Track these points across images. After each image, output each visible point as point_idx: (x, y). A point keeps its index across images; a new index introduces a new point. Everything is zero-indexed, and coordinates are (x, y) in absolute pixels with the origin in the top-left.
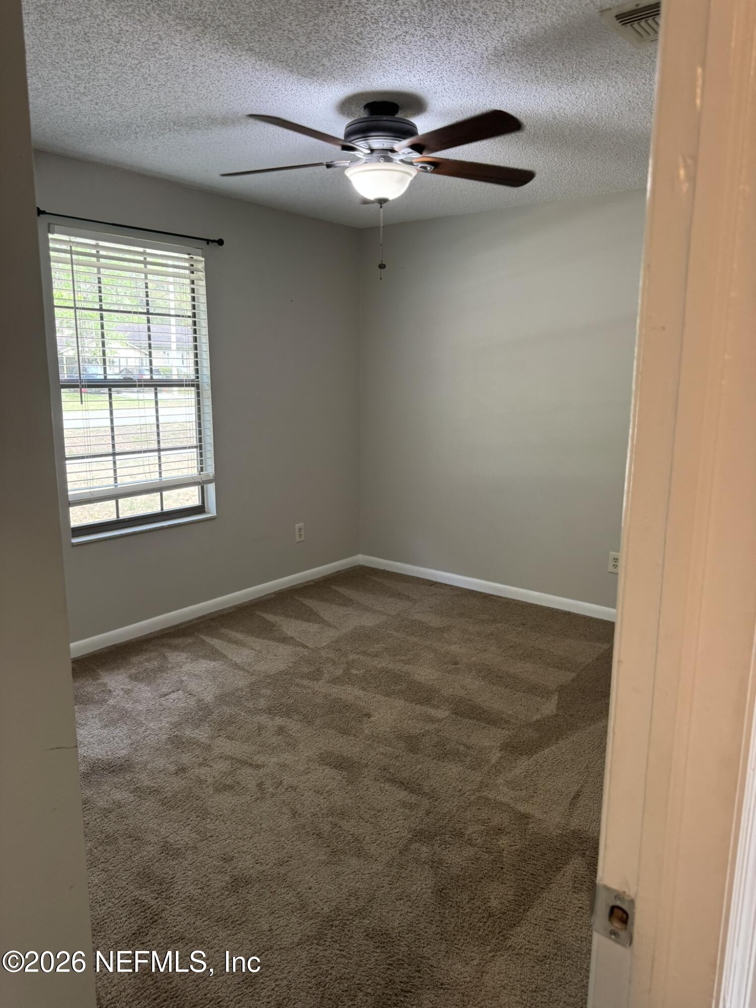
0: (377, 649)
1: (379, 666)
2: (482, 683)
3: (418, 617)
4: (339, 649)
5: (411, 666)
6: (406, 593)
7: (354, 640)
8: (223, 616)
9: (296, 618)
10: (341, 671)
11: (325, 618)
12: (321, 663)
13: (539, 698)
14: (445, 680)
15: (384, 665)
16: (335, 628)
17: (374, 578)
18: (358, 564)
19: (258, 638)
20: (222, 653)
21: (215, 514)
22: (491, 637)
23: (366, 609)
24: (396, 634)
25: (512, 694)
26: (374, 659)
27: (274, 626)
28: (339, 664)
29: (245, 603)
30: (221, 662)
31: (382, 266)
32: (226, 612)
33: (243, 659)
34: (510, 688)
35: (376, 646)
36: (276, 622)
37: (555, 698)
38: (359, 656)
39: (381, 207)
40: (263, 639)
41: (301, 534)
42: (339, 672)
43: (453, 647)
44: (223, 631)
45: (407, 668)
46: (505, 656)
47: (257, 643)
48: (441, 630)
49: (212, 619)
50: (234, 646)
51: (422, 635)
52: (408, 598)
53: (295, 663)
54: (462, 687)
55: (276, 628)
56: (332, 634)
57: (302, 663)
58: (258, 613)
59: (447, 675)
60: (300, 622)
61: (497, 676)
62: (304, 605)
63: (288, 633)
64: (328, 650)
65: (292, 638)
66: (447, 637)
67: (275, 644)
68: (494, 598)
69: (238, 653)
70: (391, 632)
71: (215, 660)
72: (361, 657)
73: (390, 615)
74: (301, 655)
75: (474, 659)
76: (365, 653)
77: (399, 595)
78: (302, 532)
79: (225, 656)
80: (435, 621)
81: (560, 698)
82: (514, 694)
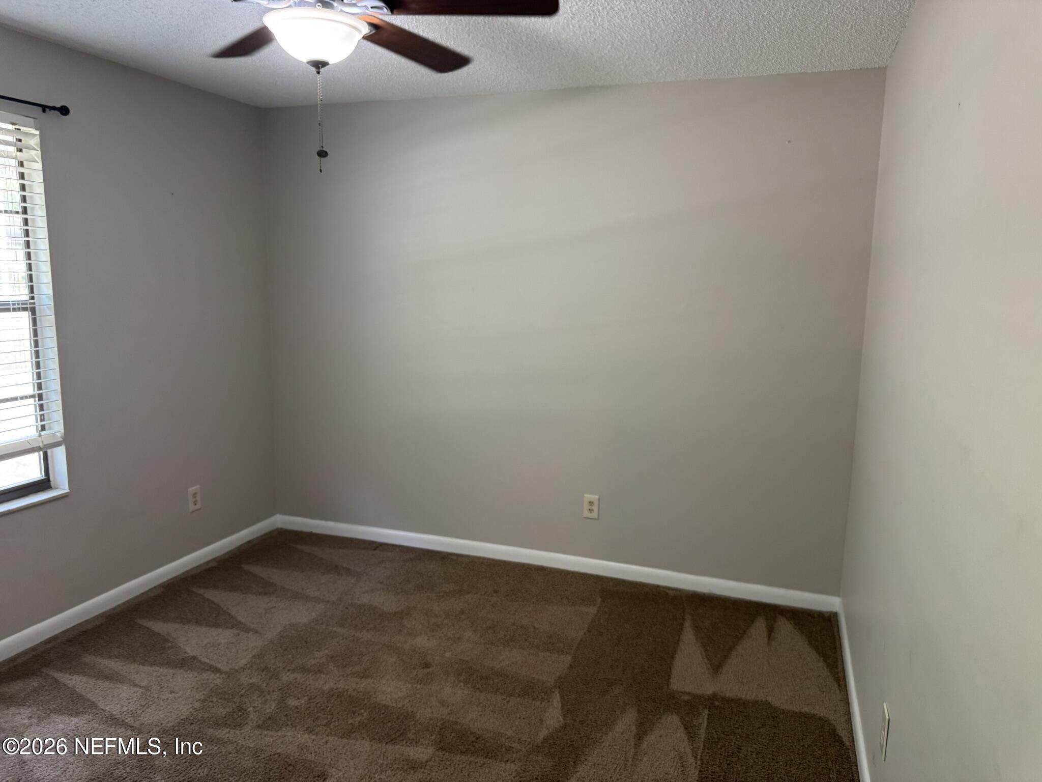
0: (318, 660)
1: (326, 688)
2: (466, 692)
3: (365, 599)
4: (266, 668)
5: (370, 681)
6: (345, 565)
7: (286, 650)
8: (85, 633)
9: (198, 623)
10: (274, 705)
11: (240, 618)
12: (242, 696)
13: (538, 703)
14: (418, 696)
15: (332, 684)
16: (256, 632)
17: (299, 547)
18: (275, 528)
19: (143, 665)
20: (89, 700)
21: (67, 490)
22: (463, 617)
23: (296, 596)
24: (342, 631)
25: (505, 702)
26: (318, 676)
27: (167, 641)
28: (269, 692)
29: (119, 606)
30: (87, 716)
31: (322, 154)
32: (90, 626)
33: (122, 706)
34: (502, 694)
35: (317, 654)
36: (168, 634)
37: (556, 698)
38: (295, 675)
39: (318, 73)
40: (151, 665)
41: (196, 501)
42: (271, 707)
43: (419, 640)
44: (88, 658)
45: (364, 684)
46: (485, 644)
47: (143, 674)
48: (399, 616)
49: (69, 641)
50: (107, 684)
51: (375, 627)
52: (348, 571)
53: (204, 701)
54: (442, 703)
55: (170, 644)
56: (251, 644)
57: (215, 700)
58: (139, 621)
59: (419, 686)
60: (203, 629)
61: (482, 678)
62: (208, 600)
63: (188, 650)
64: (249, 671)
65: (195, 658)
66: (409, 626)
67: (171, 671)
68: (455, 558)
69: (113, 697)
70: (335, 629)
71: (77, 714)
72: (298, 676)
73: (328, 601)
74: (212, 685)
75: (448, 655)
76: (304, 670)
77: (335, 569)
78: (198, 498)
79: (93, 705)
80: (388, 602)
81: (562, 697)
82: (508, 702)
